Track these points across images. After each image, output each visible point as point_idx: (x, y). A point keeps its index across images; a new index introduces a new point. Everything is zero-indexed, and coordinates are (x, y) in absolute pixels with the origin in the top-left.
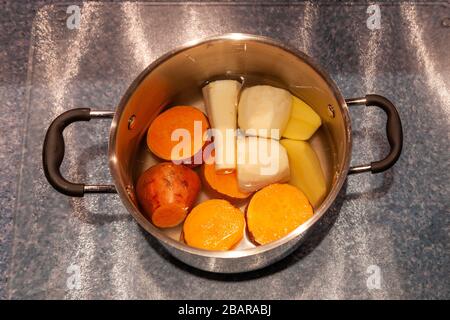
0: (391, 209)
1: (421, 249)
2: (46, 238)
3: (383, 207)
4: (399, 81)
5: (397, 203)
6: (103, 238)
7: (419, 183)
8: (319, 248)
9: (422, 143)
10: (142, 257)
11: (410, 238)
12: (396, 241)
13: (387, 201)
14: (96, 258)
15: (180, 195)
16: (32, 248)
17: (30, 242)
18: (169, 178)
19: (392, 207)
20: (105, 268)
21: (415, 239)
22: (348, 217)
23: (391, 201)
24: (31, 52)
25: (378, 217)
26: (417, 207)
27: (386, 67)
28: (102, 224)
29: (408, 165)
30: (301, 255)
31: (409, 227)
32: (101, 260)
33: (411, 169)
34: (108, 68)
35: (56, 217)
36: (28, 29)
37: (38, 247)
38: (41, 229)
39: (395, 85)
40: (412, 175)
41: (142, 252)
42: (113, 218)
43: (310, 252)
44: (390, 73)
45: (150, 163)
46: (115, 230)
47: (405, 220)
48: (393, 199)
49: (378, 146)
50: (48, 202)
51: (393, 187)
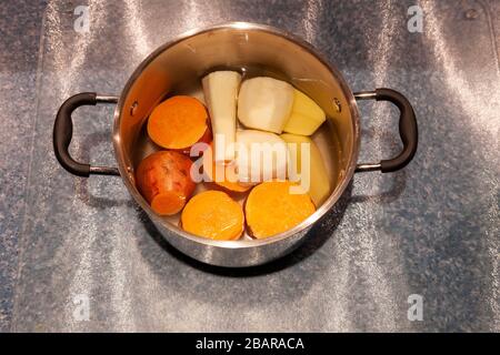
0: (403, 216)
1: (437, 262)
2: (52, 217)
3: (392, 213)
4: (413, 78)
5: (410, 210)
6: (104, 221)
8: (321, 250)
9: (440, 146)
10: (140, 244)
11: (424, 249)
12: (407, 251)
13: (397, 207)
14: (97, 241)
15: (178, 184)
16: (40, 226)
17: (38, 220)
18: (168, 167)
19: (403, 213)
20: (106, 251)
21: (429, 250)
22: (353, 221)
23: (403, 208)
24: (41, 41)
25: (387, 224)
26: (433, 216)
27: (398, 62)
28: (103, 208)
29: (422, 169)
30: (301, 256)
31: (423, 237)
32: (102, 243)
33: (426, 173)
34: (111, 58)
35: (61, 198)
36: (39, 20)
37: (45, 225)
38: (48, 209)
39: (409, 82)
40: (427, 180)
41: (140, 239)
42: (113, 203)
43: (311, 254)
44: (402, 70)
45: (149, 151)
46: (115, 214)
47: (418, 228)
48: (405, 204)
49: (387, 147)
50: (54, 183)
51: (404, 193)
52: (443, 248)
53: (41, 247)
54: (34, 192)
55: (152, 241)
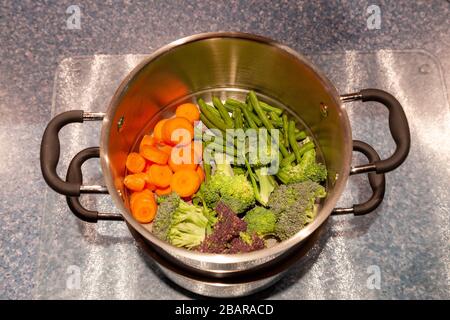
1: (402, 289)
2: (64, 253)
3: (362, 246)
4: (376, 125)
5: (377, 243)
6: (109, 256)
7: (398, 225)
8: (302, 281)
9: (401, 186)
10: (141, 276)
11: (391, 278)
13: (367, 240)
14: (104, 274)
16: (53, 262)
17: (52, 256)
19: (371, 246)
20: (111, 283)
21: (395, 279)
22: (330, 254)
23: (371, 241)
25: (358, 255)
26: (398, 248)
27: (363, 112)
28: (108, 245)
29: (387, 206)
30: (282, 285)
31: (390, 267)
32: (108, 276)
33: (390, 210)
35: (72, 236)
36: (52, 78)
37: (59, 260)
38: (61, 245)
39: (373, 129)
40: (391, 216)
41: (141, 272)
42: (116, 240)
43: (293, 284)
44: (367, 118)
46: (119, 250)
48: (373, 238)
49: (356, 187)
50: (66, 223)
51: (372, 227)
52: (407, 277)
53: (55, 280)
54: (48, 231)
55: (151, 274)
